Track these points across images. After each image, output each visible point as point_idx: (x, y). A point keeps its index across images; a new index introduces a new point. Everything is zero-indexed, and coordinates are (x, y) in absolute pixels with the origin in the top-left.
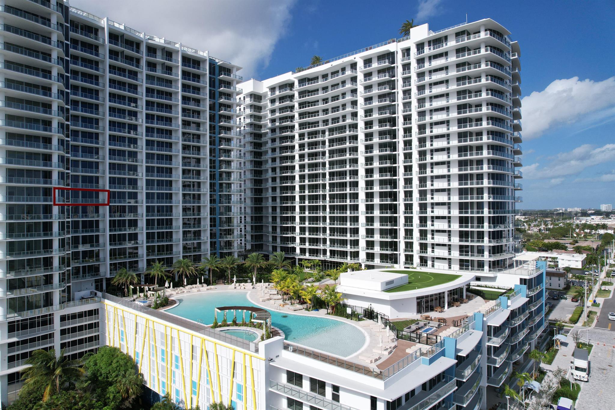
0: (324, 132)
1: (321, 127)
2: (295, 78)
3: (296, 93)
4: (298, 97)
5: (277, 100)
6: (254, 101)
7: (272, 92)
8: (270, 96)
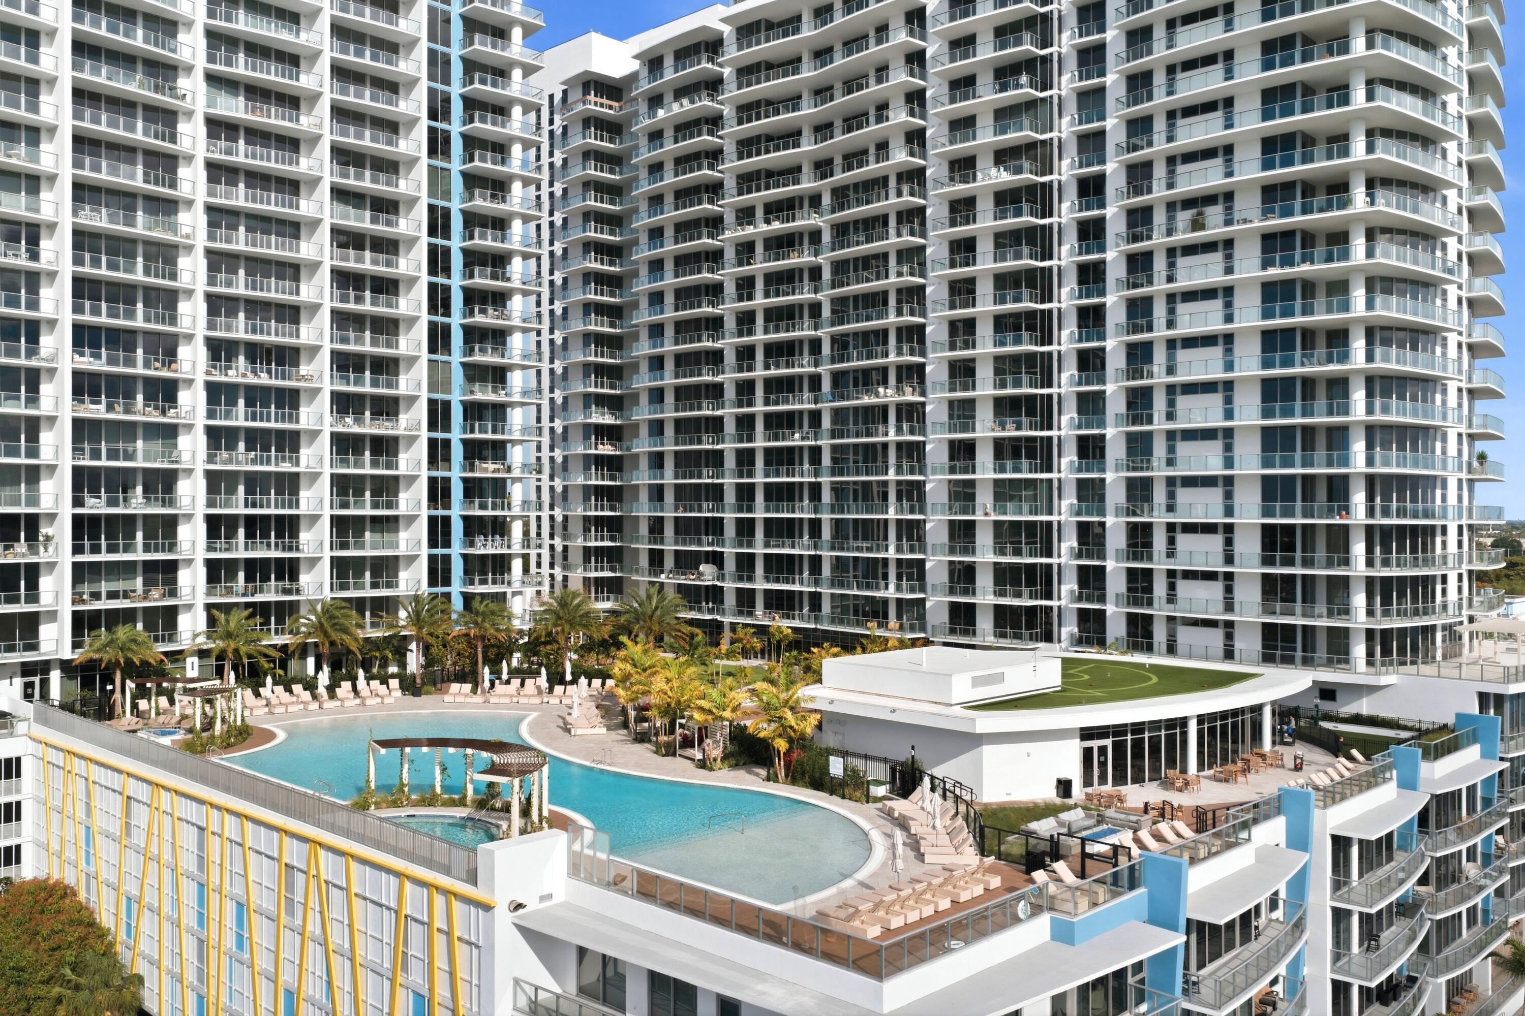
0: (815, 201)
1: (807, 184)
2: (724, 20)
3: (727, 72)
4: (734, 85)
5: (668, 98)
6: (596, 105)
7: (651, 71)
8: (645, 86)
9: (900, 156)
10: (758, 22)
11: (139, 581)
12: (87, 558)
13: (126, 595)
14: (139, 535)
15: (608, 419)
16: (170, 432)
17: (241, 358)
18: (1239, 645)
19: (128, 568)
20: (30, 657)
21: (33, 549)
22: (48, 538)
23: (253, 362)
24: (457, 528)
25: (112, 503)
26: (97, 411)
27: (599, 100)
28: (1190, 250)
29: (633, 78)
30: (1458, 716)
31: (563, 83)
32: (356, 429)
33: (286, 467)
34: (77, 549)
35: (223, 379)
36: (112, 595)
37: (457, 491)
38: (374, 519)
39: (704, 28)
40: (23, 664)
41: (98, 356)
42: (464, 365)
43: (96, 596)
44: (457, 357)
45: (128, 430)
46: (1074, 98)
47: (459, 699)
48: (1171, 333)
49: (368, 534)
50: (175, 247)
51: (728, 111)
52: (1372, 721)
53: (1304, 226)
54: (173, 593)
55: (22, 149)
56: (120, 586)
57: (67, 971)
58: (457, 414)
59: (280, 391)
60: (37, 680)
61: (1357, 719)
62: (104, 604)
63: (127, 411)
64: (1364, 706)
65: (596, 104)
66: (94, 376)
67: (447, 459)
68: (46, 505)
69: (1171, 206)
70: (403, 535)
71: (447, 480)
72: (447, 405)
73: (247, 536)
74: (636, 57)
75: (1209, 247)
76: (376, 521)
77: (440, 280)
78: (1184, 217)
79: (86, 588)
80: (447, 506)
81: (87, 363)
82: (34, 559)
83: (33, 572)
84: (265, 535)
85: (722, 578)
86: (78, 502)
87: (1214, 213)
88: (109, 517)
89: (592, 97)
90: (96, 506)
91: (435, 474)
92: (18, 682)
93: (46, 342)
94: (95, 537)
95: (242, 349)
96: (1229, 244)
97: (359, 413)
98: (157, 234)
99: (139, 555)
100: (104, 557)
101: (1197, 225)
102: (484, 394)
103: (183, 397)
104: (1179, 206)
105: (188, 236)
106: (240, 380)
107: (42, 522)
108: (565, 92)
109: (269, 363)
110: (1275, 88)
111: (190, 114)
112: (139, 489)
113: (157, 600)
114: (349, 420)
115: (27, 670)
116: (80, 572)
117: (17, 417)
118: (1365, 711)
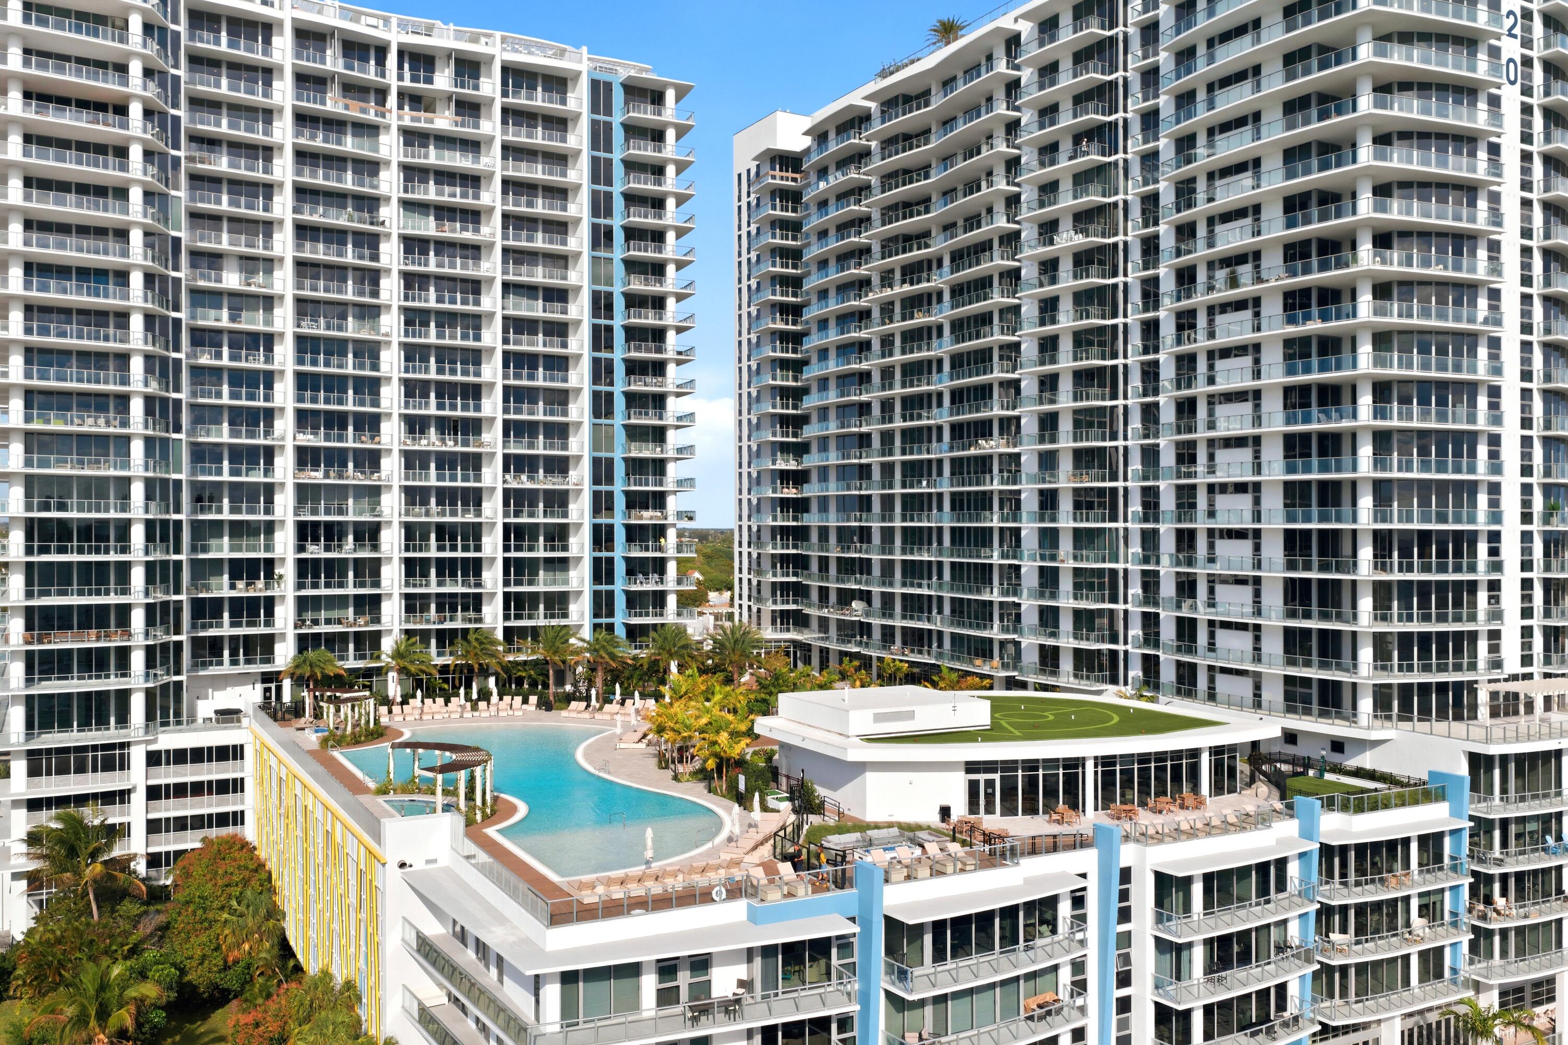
0: (938, 263)
1: (934, 247)
2: (868, 98)
3: (874, 144)
4: (879, 156)
5: (832, 169)
6: (780, 179)
7: (819, 145)
8: (815, 158)
9: (1001, 223)
10: (897, 97)
11: (351, 610)
12: (309, 592)
13: (339, 622)
14: (351, 574)
15: (792, 465)
16: (375, 492)
17: (433, 430)
18: (1266, 695)
19: (341, 601)
20: (267, 668)
21: (267, 586)
22: (281, 577)
23: (443, 433)
24: (620, 568)
25: (327, 549)
26: (316, 477)
27: (784, 174)
28: (1226, 307)
29: (807, 151)
30: (1431, 773)
31: (755, 159)
32: (529, 485)
33: (470, 518)
34: (300, 586)
35: (417, 448)
36: (328, 622)
37: (620, 535)
38: (548, 561)
39: (851, 107)
40: (263, 674)
41: (316, 434)
42: (626, 427)
43: (316, 622)
44: (619, 419)
45: (341, 492)
46: (1138, 159)
47: (574, 715)
48: (1212, 388)
49: (541, 573)
50: (378, 343)
51: (874, 181)
52: (1371, 775)
53: (1320, 284)
54: (377, 620)
55: (260, 278)
56: (335, 614)
57: (234, 903)
58: (619, 470)
59: (465, 455)
60: (273, 686)
61: (1359, 773)
62: (323, 629)
63: (340, 477)
64: (1366, 760)
65: (782, 178)
66: (316, 451)
67: (610, 508)
68: (277, 553)
69: (1211, 265)
70: (572, 574)
71: (610, 527)
72: (610, 462)
73: (438, 575)
74: (806, 133)
75: (1240, 305)
76: (550, 563)
77: (603, 355)
78: (1221, 274)
79: (309, 616)
80: (611, 549)
81: (308, 439)
82: (269, 593)
83: (270, 603)
84: (453, 575)
85: (867, 614)
86: (301, 548)
87: (1245, 271)
88: (327, 561)
89: (777, 173)
90: (315, 551)
91: (598, 521)
92: (259, 687)
93: (278, 424)
94: (316, 576)
95: (433, 423)
96: (1257, 301)
97: (533, 470)
98: (364, 335)
99: (351, 590)
100: (323, 591)
101: (1233, 282)
102: (647, 452)
103: (385, 463)
104: (1217, 265)
105: (387, 335)
106: (430, 448)
107: (277, 564)
108: (758, 166)
109: (456, 434)
110: (1294, 148)
111: (388, 236)
112: (351, 538)
113: (363, 625)
114: (524, 477)
115: (267, 678)
116: (302, 604)
117: (257, 484)
118: (1368, 766)
